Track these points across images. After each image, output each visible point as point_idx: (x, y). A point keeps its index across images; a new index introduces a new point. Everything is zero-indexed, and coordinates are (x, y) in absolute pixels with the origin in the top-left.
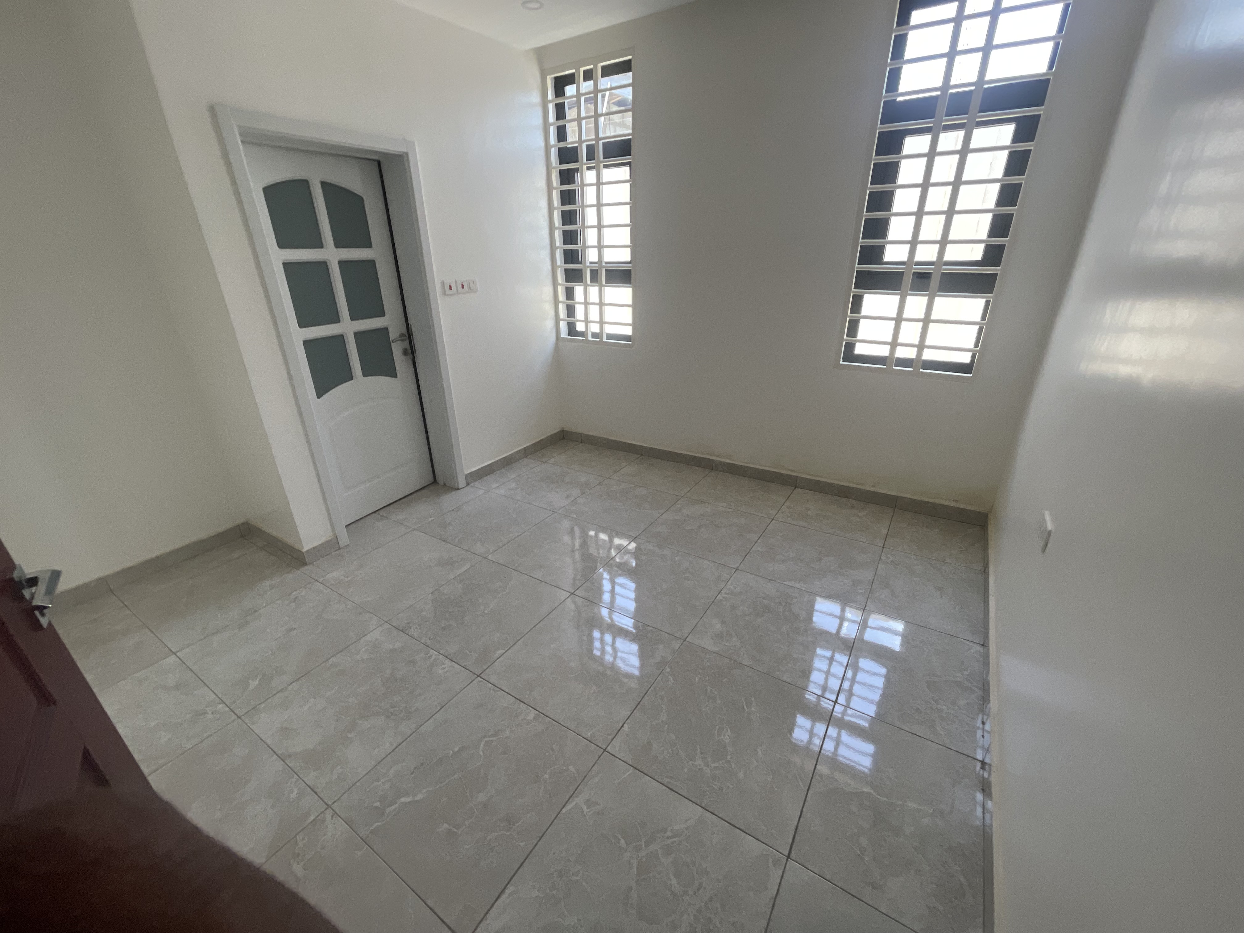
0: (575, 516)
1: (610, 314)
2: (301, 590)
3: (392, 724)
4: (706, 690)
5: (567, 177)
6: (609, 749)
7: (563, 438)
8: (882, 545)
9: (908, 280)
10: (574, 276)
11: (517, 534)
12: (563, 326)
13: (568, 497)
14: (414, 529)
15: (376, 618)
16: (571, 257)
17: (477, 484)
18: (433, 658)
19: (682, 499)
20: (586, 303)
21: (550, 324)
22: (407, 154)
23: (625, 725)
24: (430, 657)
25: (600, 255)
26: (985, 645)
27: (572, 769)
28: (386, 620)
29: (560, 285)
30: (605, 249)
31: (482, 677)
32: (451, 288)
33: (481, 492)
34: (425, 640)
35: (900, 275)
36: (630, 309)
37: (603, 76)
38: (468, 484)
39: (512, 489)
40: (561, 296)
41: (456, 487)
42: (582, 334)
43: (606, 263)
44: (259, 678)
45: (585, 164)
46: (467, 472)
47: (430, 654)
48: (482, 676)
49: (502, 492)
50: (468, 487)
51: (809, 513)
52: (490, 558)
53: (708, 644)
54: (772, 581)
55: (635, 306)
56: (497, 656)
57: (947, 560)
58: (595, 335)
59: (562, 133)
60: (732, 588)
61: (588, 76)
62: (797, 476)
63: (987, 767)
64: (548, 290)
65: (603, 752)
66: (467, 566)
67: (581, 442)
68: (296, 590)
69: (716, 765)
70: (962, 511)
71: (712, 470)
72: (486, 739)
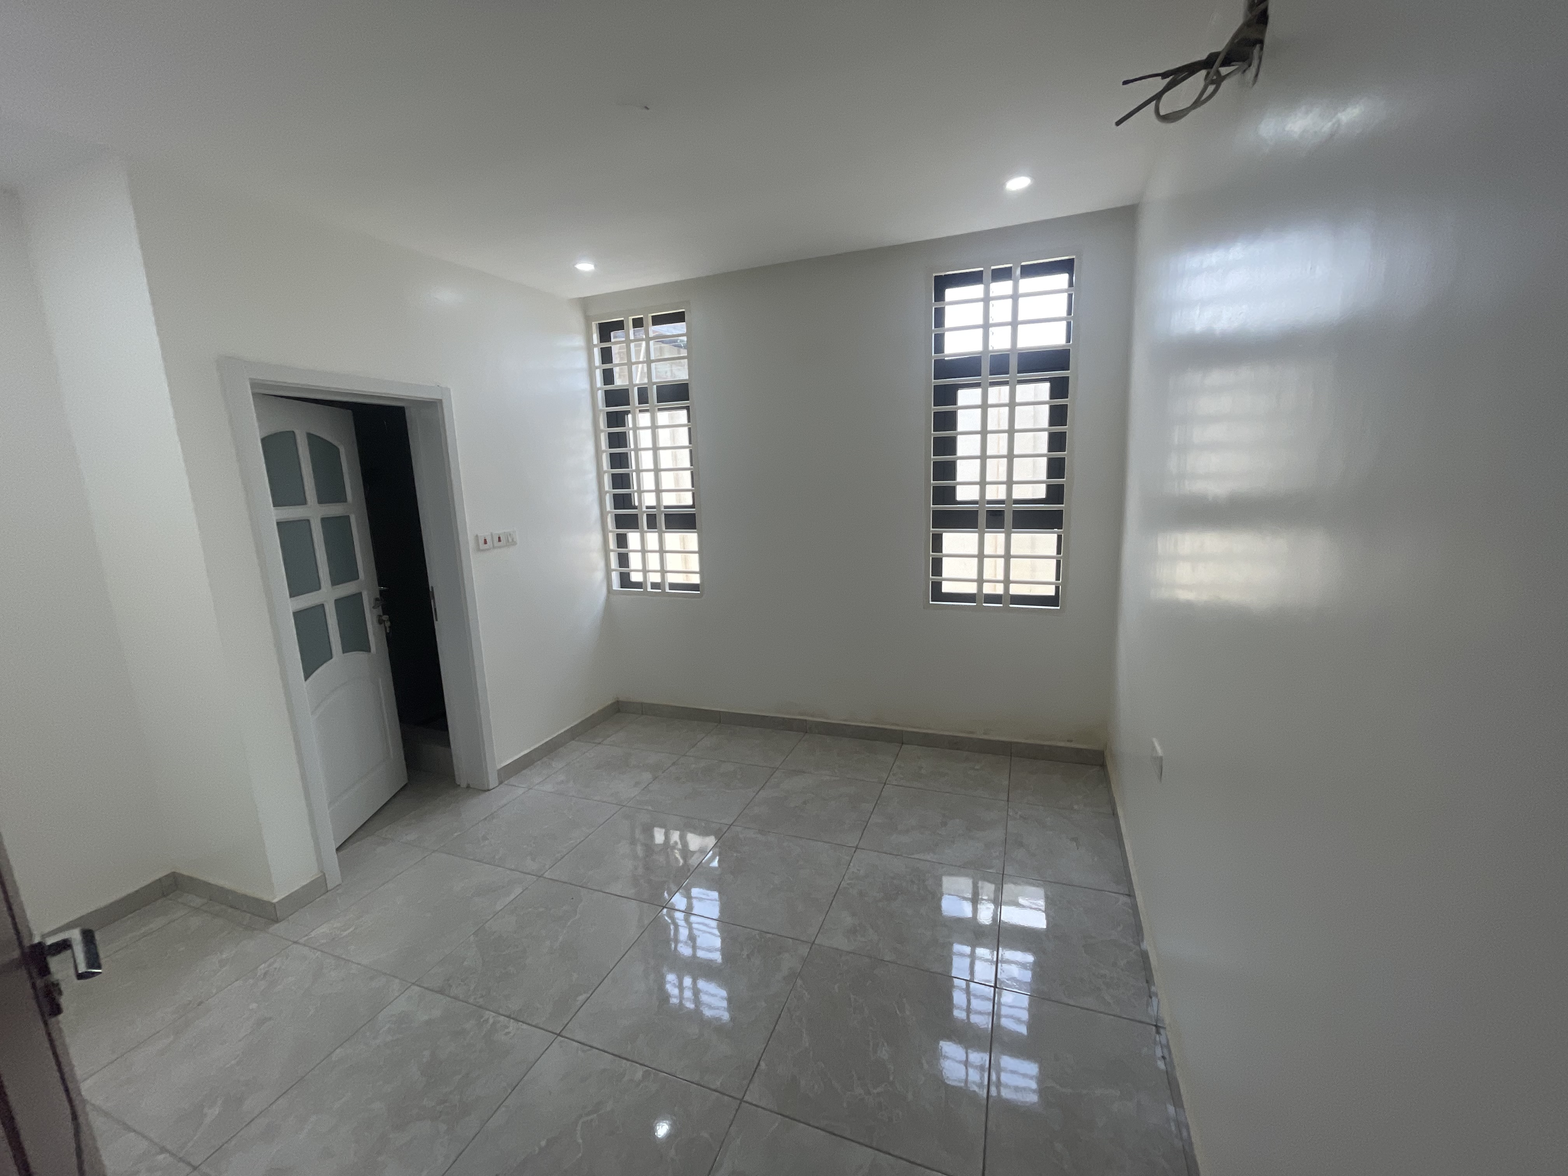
0: (650, 808)
1: (673, 562)
2: (272, 960)
3: (443, 1127)
4: (850, 999)
5: (616, 419)
6: (746, 1098)
7: (619, 711)
8: (1006, 799)
9: (982, 519)
10: (626, 522)
11: (579, 841)
12: (615, 578)
13: (637, 784)
14: (434, 851)
15: (397, 981)
16: (623, 501)
17: (513, 780)
18: (491, 1021)
19: (777, 772)
20: (644, 551)
21: (600, 575)
22: (441, 401)
23: (762, 1064)
24: (487, 1021)
25: (658, 499)
26: (1131, 895)
27: (705, 1135)
28: (414, 981)
29: (611, 532)
30: (664, 494)
31: (564, 1035)
32: (485, 542)
33: (520, 791)
34: (475, 999)
35: (975, 513)
36: (697, 555)
37: (654, 323)
38: (501, 783)
39: (562, 782)
40: (612, 544)
41: (486, 788)
42: (638, 585)
43: (666, 507)
44: (219, 1102)
45: (637, 407)
46: (499, 766)
47: (486, 1017)
48: (563, 1033)
49: (548, 787)
50: (501, 785)
51: (923, 771)
52: (546, 875)
53: (840, 942)
54: (898, 857)
55: (702, 552)
56: (579, 1004)
57: (1076, 807)
58: (655, 585)
59: (608, 377)
60: (855, 871)
61: (638, 323)
62: (902, 731)
63: (1162, 1031)
64: (596, 539)
65: (740, 1103)
66: (518, 890)
67: (642, 714)
68: (265, 962)
69: (879, 1090)
70: (1078, 751)
71: (806, 732)
72: (585, 1119)
